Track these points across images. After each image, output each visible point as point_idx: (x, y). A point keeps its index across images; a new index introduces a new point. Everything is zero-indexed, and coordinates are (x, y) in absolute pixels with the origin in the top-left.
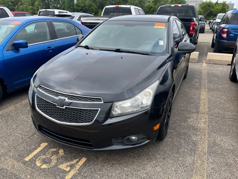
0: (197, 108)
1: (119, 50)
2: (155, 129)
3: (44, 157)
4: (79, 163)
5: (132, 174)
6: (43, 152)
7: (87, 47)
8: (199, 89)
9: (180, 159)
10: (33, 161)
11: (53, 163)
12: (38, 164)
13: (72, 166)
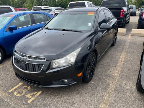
0: (116, 64)
1: (64, 29)
2: (79, 76)
3: (19, 90)
4: (37, 94)
5: (65, 101)
6: (19, 88)
7: (47, 28)
8: (121, 52)
10: (13, 92)
11: (23, 94)
12: (15, 94)
13: (33, 96)
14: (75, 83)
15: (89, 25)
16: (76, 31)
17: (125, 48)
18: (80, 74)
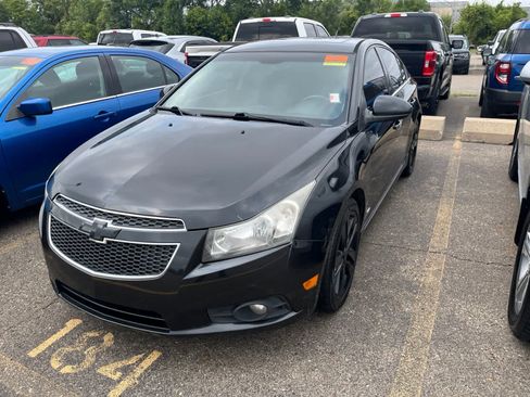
0: (425, 240)
1: (243, 114)
2: (307, 288)
3: (70, 349)
4: (143, 364)
5: (257, 387)
6: (69, 339)
7: (175, 111)
8: (435, 198)
9: (368, 354)
10: (44, 358)
11: (86, 364)
12: (55, 364)
13: (126, 370)
14: (293, 314)
15: (332, 101)
16: (288, 120)
17: (447, 186)
18: (313, 282)
